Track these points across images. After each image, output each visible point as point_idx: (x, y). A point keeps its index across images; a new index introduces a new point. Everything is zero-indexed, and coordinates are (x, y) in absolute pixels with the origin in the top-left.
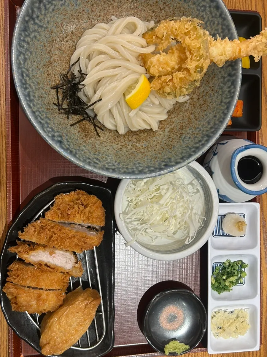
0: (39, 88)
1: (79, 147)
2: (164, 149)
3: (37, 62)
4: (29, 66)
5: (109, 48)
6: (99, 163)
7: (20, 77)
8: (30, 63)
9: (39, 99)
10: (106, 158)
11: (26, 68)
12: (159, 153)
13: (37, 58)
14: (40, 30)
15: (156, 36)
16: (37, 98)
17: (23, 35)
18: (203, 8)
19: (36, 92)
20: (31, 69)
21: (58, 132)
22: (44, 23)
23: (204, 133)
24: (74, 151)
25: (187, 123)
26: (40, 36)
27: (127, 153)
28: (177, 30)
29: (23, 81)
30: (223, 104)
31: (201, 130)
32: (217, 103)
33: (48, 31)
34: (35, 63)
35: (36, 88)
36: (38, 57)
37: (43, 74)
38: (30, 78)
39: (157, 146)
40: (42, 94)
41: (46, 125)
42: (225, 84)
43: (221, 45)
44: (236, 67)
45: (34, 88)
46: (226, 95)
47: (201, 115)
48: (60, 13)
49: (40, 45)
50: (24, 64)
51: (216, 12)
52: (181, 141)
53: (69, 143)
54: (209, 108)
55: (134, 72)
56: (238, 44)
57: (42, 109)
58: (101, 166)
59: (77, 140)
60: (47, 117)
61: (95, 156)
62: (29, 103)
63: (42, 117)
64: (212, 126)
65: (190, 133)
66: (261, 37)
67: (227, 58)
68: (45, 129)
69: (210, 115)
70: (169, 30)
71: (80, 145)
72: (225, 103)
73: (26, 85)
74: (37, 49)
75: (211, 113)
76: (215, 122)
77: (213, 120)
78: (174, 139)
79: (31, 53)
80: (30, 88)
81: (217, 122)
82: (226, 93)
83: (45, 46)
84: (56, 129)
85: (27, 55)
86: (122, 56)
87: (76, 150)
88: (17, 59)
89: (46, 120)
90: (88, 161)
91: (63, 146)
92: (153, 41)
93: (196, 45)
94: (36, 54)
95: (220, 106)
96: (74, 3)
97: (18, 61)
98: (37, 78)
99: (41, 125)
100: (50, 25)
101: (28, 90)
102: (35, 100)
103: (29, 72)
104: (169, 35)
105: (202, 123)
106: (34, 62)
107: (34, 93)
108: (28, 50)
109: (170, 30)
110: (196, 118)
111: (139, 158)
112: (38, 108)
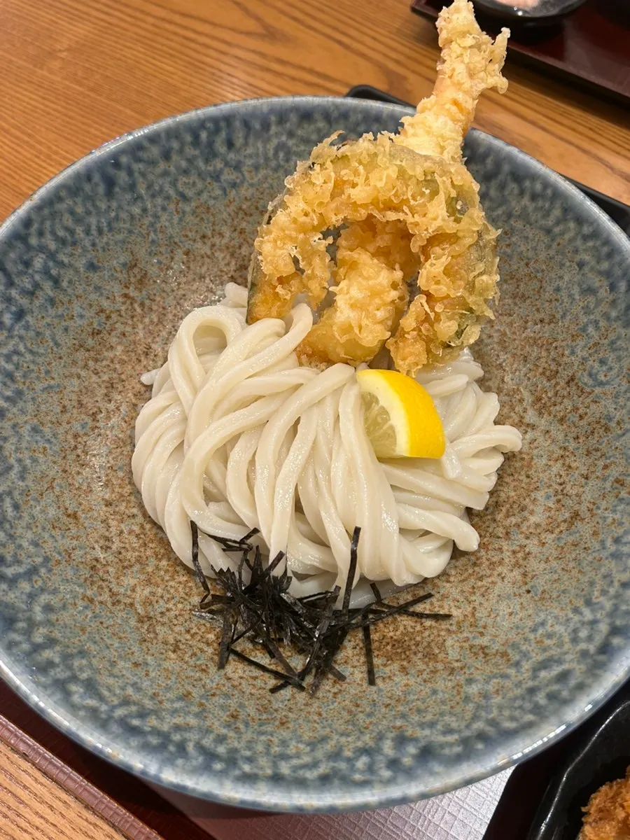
0: (201, 705)
1: (467, 699)
2: (597, 450)
3: (120, 657)
4: (118, 691)
5: (231, 416)
6: (565, 666)
7: (134, 742)
8: (111, 681)
9: (237, 730)
10: (550, 636)
11: (116, 702)
12: (606, 467)
13: (108, 648)
14: (40, 583)
15: (281, 280)
16: (232, 734)
17: (16, 637)
18: (281, 155)
19: (208, 723)
20: (130, 691)
21: (380, 737)
22: (29, 557)
23: (614, 314)
24: (479, 725)
25: (544, 354)
26: (55, 592)
27: (554, 564)
28: (310, 210)
29: (154, 741)
30: (557, 230)
31: (596, 322)
32: (542, 246)
33: (58, 563)
34: (121, 664)
35: (197, 715)
36: (109, 642)
37: (167, 664)
38: (155, 712)
39: (574, 465)
40: (222, 707)
41: (343, 766)
42: (504, 201)
43: (415, 135)
44: (482, 150)
45: (192, 721)
46: (536, 209)
47: (547, 304)
48: (36, 495)
49: (79, 612)
50: (101, 698)
51: (312, 127)
52: (598, 390)
53: (439, 727)
54: (539, 275)
55: (337, 392)
56: (436, 102)
57: (275, 740)
58: (583, 667)
59: (435, 692)
60: (313, 745)
61: (526, 666)
62: (237, 772)
63: (306, 759)
64: (606, 283)
65: (585, 354)
66: (454, 46)
67: (457, 140)
68: (357, 777)
69: (566, 278)
70: (294, 234)
71: (459, 693)
72: (558, 223)
73: (171, 741)
74: (83, 630)
75: (560, 272)
76: (600, 273)
77: (590, 275)
78: (576, 409)
79: (82, 653)
80: (187, 735)
81: (605, 265)
82: (530, 209)
83: (91, 601)
84: (367, 739)
85: (81, 669)
86: (277, 394)
87: (475, 718)
88: (73, 708)
89: (319, 754)
90: (541, 698)
91: (447, 751)
92: (288, 297)
93: (388, 177)
94: (95, 643)
95: (559, 240)
96: (41, 444)
97: (82, 713)
98: (168, 688)
99: (336, 782)
100: (44, 545)
101: (190, 747)
102: (236, 744)
103: (135, 704)
104: (306, 241)
105: (577, 309)
106: (113, 664)
107: (208, 731)
108: (71, 656)
109: (295, 230)
110: (546, 321)
111: (595, 533)
112: (268, 753)
